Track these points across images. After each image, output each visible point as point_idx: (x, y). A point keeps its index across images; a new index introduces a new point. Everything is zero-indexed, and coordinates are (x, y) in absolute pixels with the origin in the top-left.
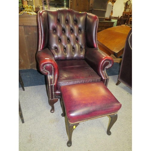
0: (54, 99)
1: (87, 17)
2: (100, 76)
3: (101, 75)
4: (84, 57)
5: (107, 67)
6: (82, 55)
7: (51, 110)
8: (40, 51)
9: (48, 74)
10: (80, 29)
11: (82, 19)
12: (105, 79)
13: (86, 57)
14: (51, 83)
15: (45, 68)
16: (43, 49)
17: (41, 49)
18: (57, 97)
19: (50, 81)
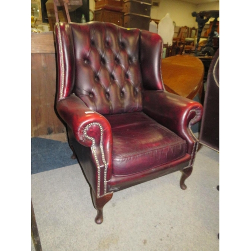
0: (106, 194)
1: (141, 37)
2: (184, 138)
3: (184, 136)
4: (141, 106)
5: (192, 121)
6: (138, 103)
7: (97, 219)
8: (63, 100)
9: (92, 144)
10: (130, 59)
11: (131, 40)
12: (193, 144)
13: (145, 107)
14: (101, 162)
15: (87, 132)
16: (68, 95)
17: (65, 95)
18: (111, 189)
19: (98, 159)
